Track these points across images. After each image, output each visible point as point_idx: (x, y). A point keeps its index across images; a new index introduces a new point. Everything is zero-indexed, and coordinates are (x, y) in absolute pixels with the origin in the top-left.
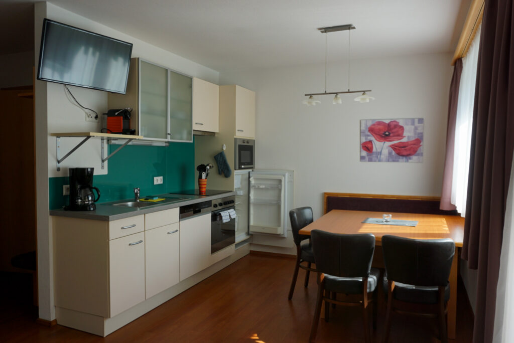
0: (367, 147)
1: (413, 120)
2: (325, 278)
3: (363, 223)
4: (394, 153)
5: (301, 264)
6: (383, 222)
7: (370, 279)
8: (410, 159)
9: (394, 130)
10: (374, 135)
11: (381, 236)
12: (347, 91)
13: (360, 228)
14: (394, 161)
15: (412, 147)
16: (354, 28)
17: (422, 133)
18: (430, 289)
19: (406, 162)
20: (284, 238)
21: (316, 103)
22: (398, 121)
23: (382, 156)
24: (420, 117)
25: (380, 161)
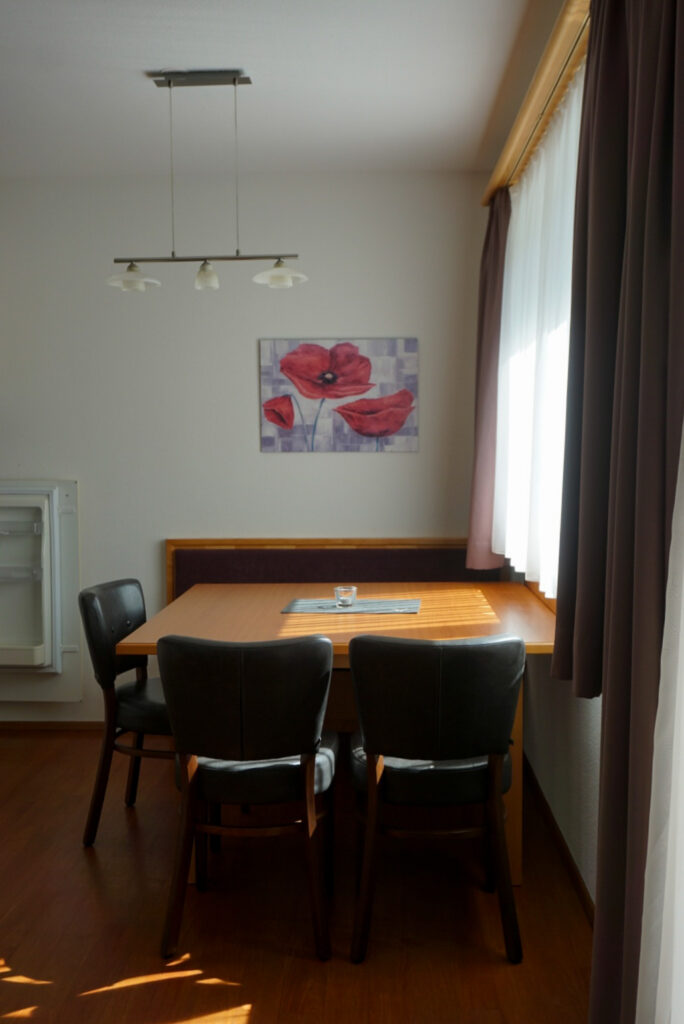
0: (278, 412)
1: (393, 342)
2: (201, 768)
3: (287, 612)
4: (347, 428)
5: (118, 742)
6: (335, 606)
7: (319, 759)
8: (387, 443)
9: (347, 369)
10: (296, 380)
11: (346, 642)
12: (234, 254)
13: (280, 625)
14: (347, 449)
15: (391, 412)
16: (247, 81)
17: (414, 377)
18: (470, 766)
19: (377, 451)
20: (55, 674)
21: (147, 284)
22: (356, 343)
23: (317, 437)
24: (410, 334)
25: (312, 449)
